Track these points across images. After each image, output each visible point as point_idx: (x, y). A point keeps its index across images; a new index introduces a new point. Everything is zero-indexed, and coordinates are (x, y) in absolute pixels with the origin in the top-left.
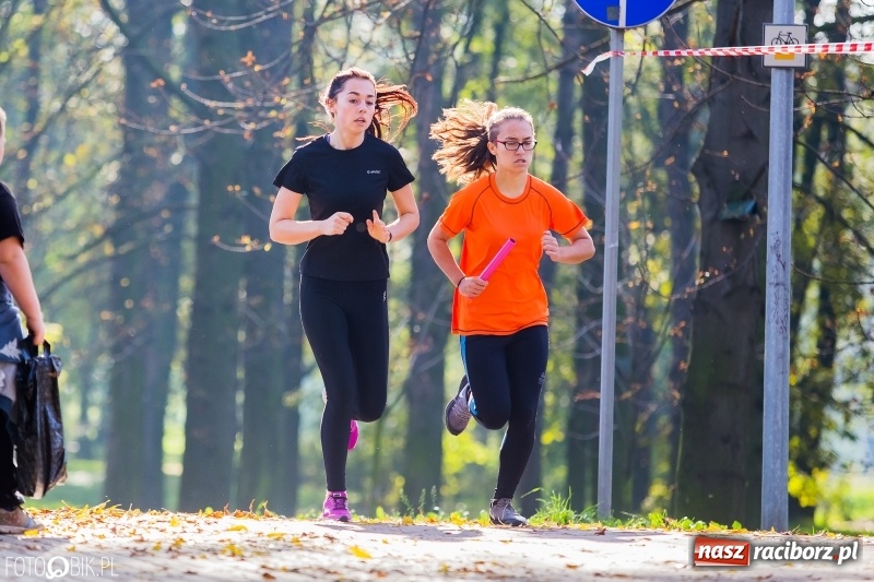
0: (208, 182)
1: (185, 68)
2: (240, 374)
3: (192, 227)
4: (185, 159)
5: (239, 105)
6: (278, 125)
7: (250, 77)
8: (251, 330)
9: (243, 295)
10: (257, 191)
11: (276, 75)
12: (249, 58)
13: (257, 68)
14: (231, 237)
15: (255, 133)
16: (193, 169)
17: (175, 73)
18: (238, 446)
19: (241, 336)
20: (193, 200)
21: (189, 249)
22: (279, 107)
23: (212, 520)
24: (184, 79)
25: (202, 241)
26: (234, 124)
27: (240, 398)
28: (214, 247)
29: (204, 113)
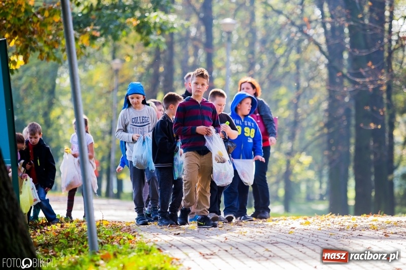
0: (358, 106)
1: (348, 69)
2: (373, 170)
3: (353, 122)
4: (350, 99)
5: (367, 80)
6: (381, 86)
7: (371, 69)
8: (375, 154)
9: (372, 143)
10: (375, 108)
11: (379, 69)
12: (370, 64)
13: (373, 67)
14: (367, 124)
15: (373, 89)
16: (353, 103)
17: (345, 71)
18: (373, 194)
19: (372, 157)
20: (353, 112)
21: (353, 130)
22: (381, 80)
23: (366, 218)
24: (348, 72)
25: (358, 127)
26: (366, 86)
27: (373, 178)
28: (361, 128)
29: (355, 83)
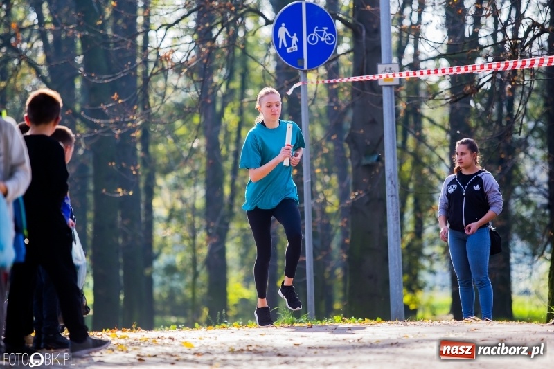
0: (99, 162)
1: (82, 104)
2: (121, 260)
3: (91, 187)
4: (85, 151)
5: (112, 121)
6: (133, 130)
7: (117, 105)
8: (125, 238)
9: (119, 219)
10: (124, 165)
11: (129, 105)
12: (115, 96)
13: (120, 101)
14: (112, 189)
15: (120, 135)
16: (90, 156)
17: (78, 107)
18: (122, 297)
19: (120, 241)
20: (91, 171)
21: (90, 197)
22: (133, 121)
23: (110, 334)
24: (82, 109)
25: (97, 192)
26: (110, 131)
27: (121, 273)
28: (103, 195)
29: (93, 126)
